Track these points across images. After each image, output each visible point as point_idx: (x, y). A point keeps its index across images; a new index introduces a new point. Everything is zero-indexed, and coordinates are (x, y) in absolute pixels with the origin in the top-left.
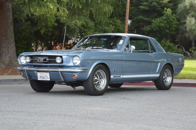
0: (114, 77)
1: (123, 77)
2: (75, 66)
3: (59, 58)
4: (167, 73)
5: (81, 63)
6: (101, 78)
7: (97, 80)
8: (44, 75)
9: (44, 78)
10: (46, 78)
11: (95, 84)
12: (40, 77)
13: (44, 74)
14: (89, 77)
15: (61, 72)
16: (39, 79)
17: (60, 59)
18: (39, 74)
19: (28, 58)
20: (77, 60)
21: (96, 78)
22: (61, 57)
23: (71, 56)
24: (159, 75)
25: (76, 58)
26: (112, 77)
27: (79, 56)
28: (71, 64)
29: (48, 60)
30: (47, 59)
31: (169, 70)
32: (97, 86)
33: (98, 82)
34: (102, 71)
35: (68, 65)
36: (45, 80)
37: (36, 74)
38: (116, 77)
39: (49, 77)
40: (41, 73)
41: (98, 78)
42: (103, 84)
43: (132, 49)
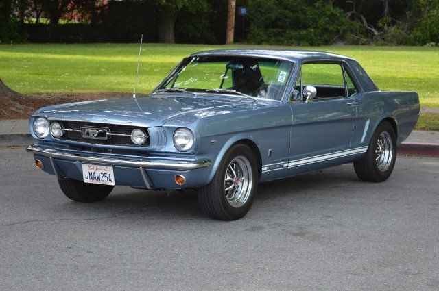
0: (270, 168)
1: (290, 164)
2: (180, 154)
3: (138, 132)
4: (383, 141)
5: (196, 146)
6: (240, 175)
7: (231, 182)
8: (98, 172)
9: (99, 178)
10: (104, 179)
11: (227, 191)
12: (88, 175)
13: (100, 170)
14: (215, 176)
15: (145, 167)
16: (86, 181)
17: (140, 136)
18: (86, 169)
19: (57, 125)
20: (186, 138)
21: (229, 178)
22: (145, 130)
23: (168, 128)
24: (366, 149)
25: (184, 133)
26: (264, 169)
27: (190, 130)
28: (170, 148)
29: (109, 136)
30: (108, 133)
31: (387, 134)
32: (230, 196)
33: (234, 187)
34: (242, 157)
35: (163, 150)
36: (101, 183)
37: (80, 169)
38: (275, 167)
39: (112, 177)
40: (92, 166)
41: (233, 177)
42: (244, 189)
43: (309, 94)
